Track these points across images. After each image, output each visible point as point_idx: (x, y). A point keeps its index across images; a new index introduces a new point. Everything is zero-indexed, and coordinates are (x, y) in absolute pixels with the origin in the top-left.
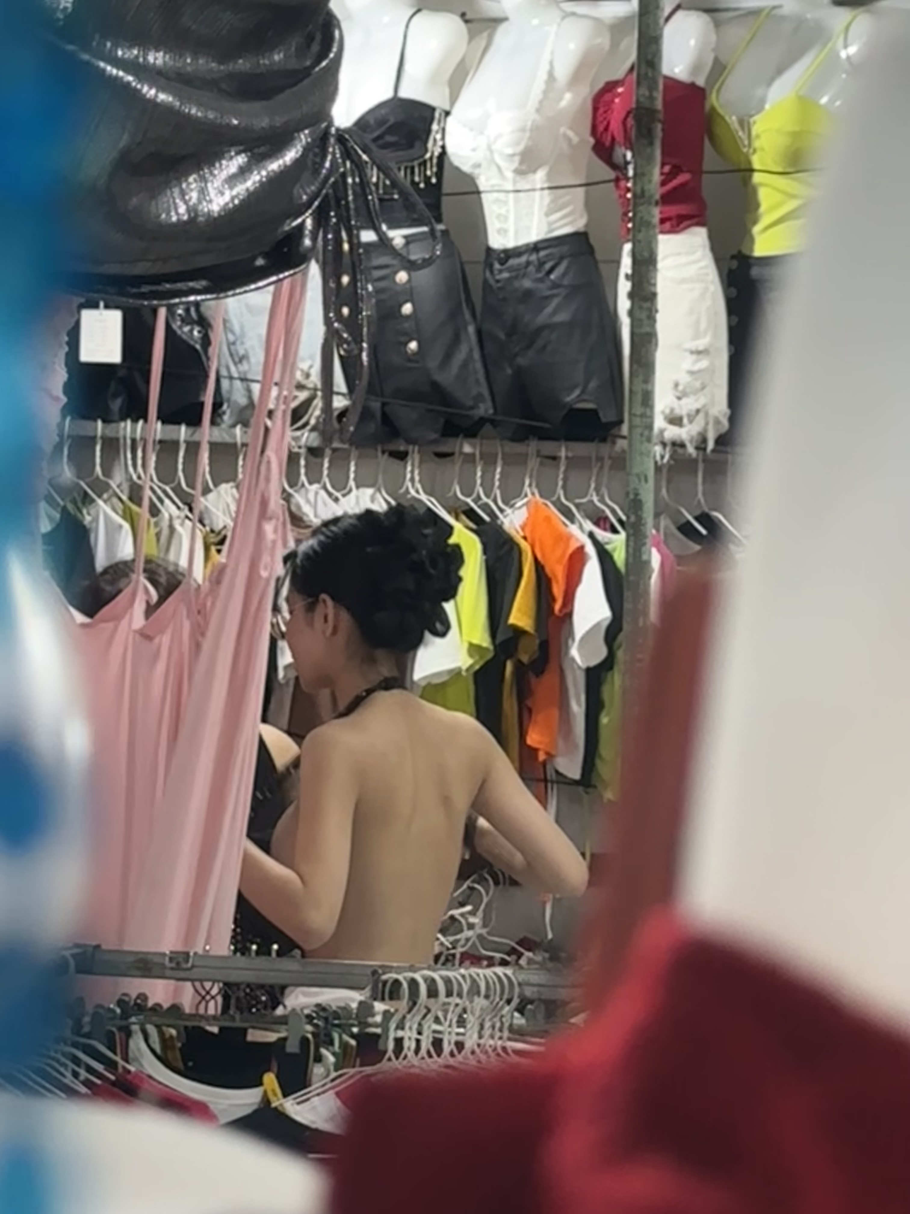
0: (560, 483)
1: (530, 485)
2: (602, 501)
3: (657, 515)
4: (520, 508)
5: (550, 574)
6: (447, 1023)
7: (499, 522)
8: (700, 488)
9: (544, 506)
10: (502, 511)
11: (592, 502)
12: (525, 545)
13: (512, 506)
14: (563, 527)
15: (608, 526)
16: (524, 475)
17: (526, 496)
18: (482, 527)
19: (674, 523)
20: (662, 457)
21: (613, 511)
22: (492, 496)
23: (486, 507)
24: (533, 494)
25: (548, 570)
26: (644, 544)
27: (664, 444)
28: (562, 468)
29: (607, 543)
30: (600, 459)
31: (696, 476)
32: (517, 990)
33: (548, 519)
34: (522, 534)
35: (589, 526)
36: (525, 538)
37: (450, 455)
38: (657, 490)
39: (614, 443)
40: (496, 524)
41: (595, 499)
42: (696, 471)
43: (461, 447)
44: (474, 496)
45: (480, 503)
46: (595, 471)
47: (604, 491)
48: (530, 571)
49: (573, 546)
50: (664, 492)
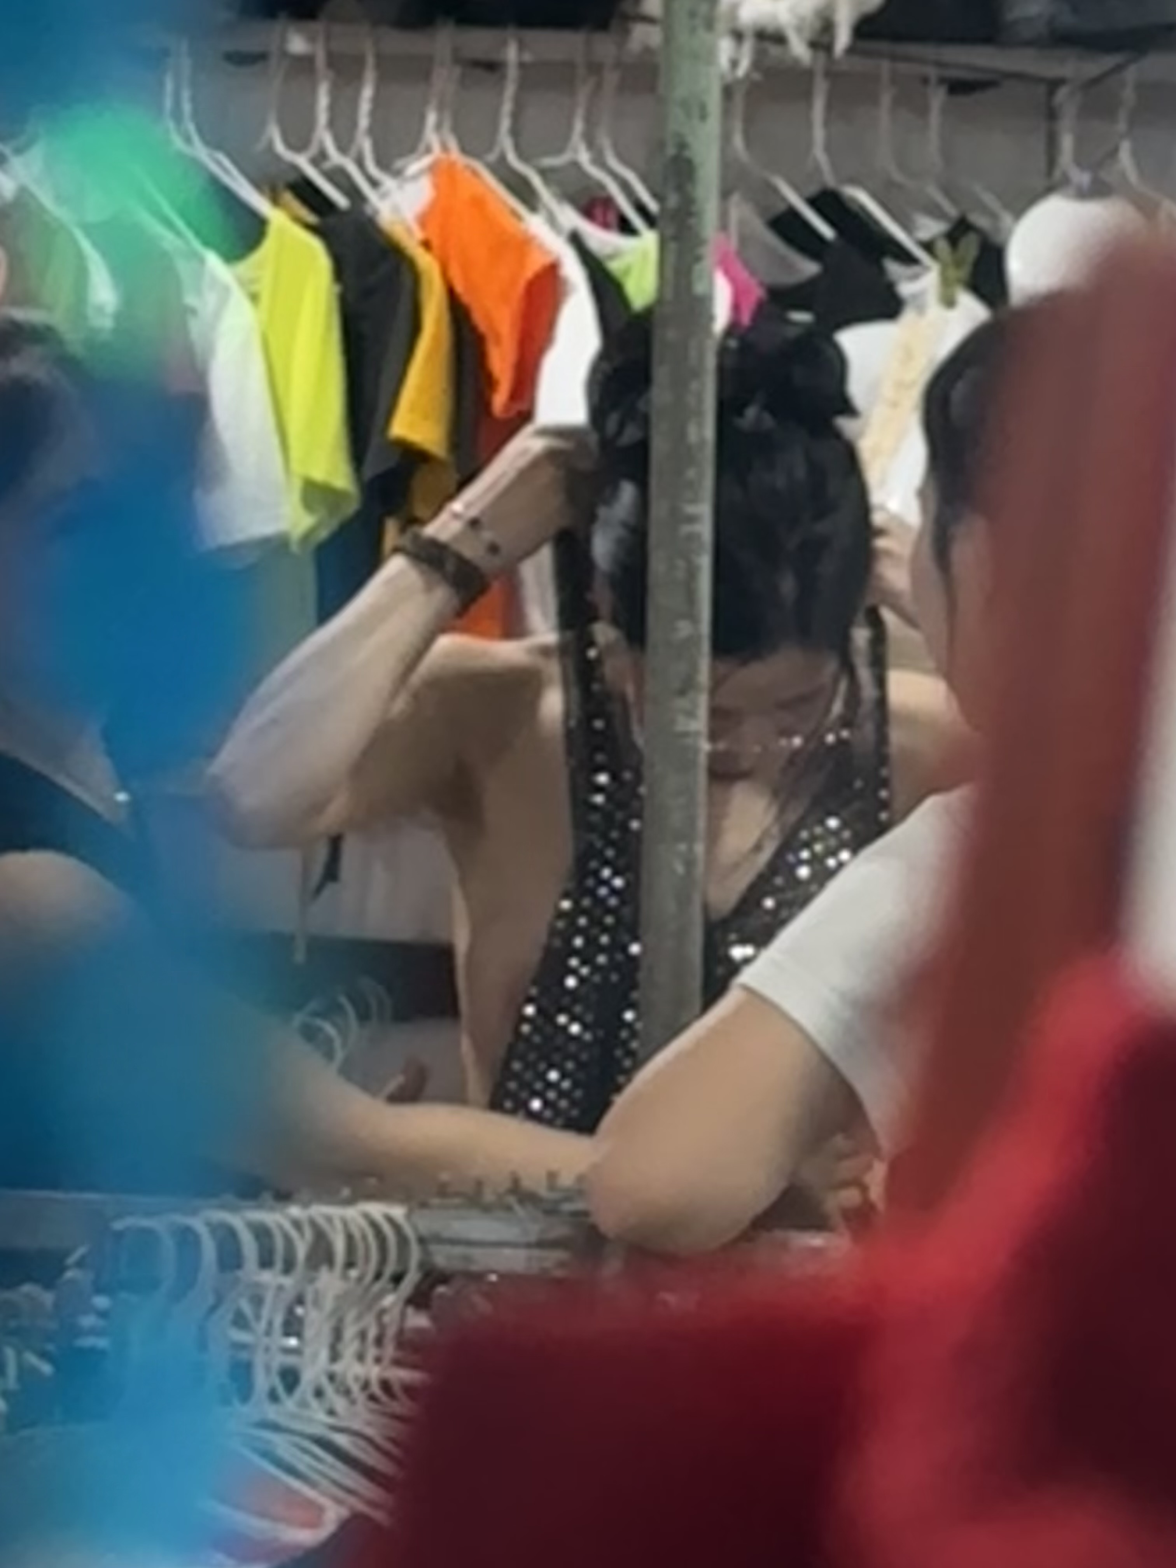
0: (505, 124)
1: (439, 127)
2: (599, 161)
3: (725, 194)
4: (415, 177)
5: (482, 325)
6: (263, 1325)
7: (368, 210)
8: (819, 134)
9: (468, 174)
10: (374, 184)
11: (575, 165)
12: (426, 262)
13: (397, 174)
14: (513, 221)
15: (612, 218)
16: (425, 102)
17: (428, 150)
18: (332, 220)
19: (762, 210)
20: (734, 64)
21: (626, 187)
22: (353, 151)
23: (339, 177)
24: (445, 148)
25: (478, 318)
26: (698, 259)
27: (738, 36)
28: (510, 90)
29: (612, 257)
30: (595, 68)
31: (809, 105)
32: (415, 1254)
33: (478, 203)
34: (419, 235)
35: (570, 218)
36: (426, 245)
37: (261, 57)
38: (726, 138)
39: (626, 32)
40: (362, 213)
41: (584, 157)
42: (807, 96)
43: (284, 40)
44: (313, 150)
45: (327, 165)
46: (583, 93)
47: (605, 143)
48: (438, 322)
49: (534, 265)
50: (738, 141)
